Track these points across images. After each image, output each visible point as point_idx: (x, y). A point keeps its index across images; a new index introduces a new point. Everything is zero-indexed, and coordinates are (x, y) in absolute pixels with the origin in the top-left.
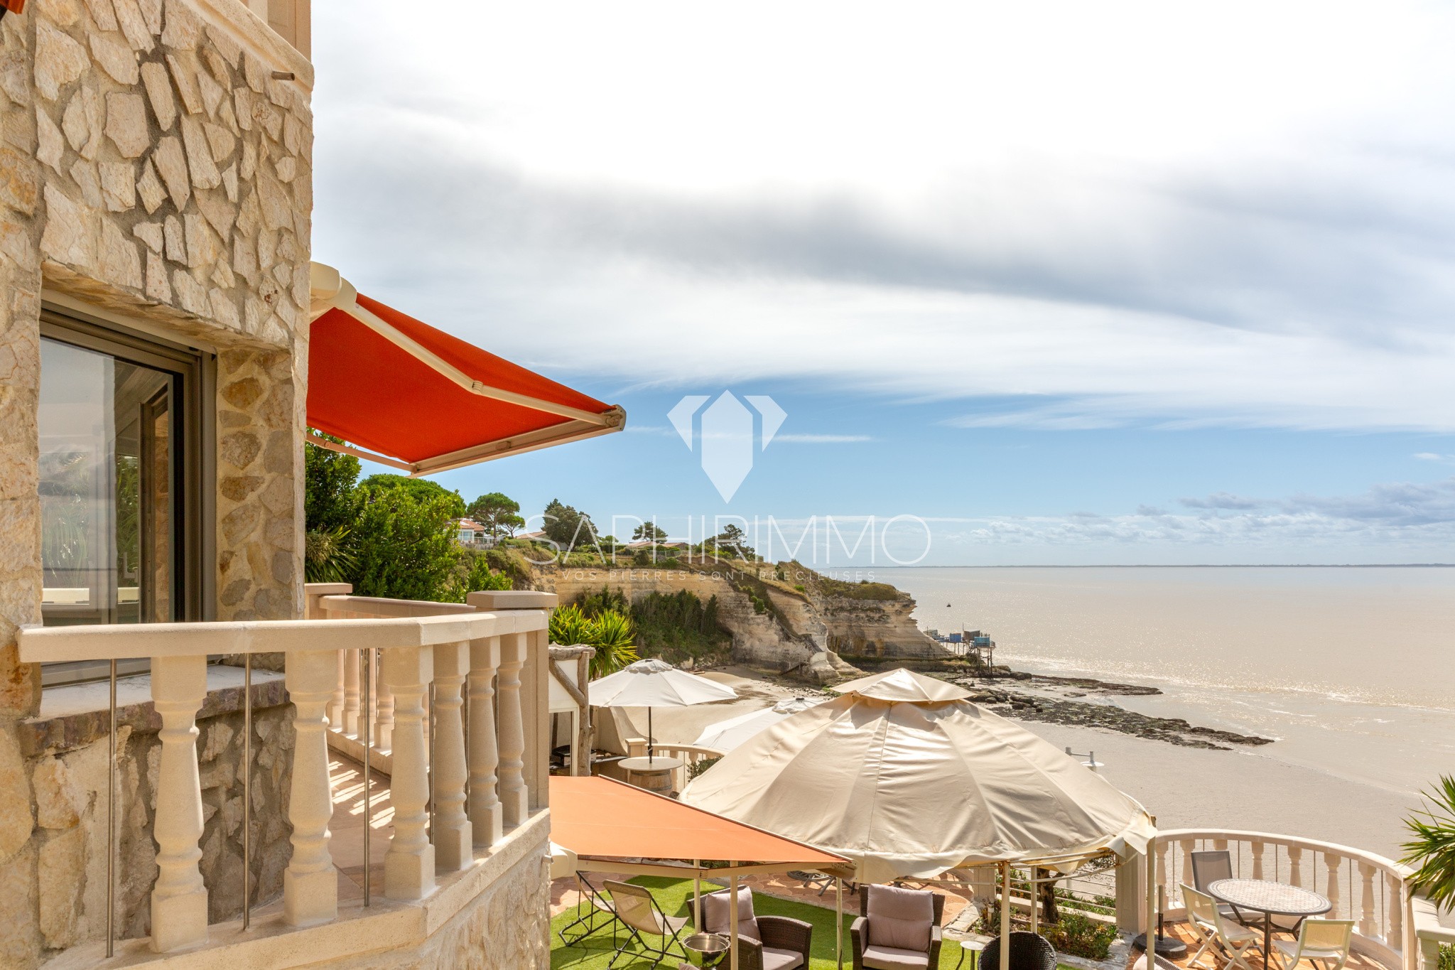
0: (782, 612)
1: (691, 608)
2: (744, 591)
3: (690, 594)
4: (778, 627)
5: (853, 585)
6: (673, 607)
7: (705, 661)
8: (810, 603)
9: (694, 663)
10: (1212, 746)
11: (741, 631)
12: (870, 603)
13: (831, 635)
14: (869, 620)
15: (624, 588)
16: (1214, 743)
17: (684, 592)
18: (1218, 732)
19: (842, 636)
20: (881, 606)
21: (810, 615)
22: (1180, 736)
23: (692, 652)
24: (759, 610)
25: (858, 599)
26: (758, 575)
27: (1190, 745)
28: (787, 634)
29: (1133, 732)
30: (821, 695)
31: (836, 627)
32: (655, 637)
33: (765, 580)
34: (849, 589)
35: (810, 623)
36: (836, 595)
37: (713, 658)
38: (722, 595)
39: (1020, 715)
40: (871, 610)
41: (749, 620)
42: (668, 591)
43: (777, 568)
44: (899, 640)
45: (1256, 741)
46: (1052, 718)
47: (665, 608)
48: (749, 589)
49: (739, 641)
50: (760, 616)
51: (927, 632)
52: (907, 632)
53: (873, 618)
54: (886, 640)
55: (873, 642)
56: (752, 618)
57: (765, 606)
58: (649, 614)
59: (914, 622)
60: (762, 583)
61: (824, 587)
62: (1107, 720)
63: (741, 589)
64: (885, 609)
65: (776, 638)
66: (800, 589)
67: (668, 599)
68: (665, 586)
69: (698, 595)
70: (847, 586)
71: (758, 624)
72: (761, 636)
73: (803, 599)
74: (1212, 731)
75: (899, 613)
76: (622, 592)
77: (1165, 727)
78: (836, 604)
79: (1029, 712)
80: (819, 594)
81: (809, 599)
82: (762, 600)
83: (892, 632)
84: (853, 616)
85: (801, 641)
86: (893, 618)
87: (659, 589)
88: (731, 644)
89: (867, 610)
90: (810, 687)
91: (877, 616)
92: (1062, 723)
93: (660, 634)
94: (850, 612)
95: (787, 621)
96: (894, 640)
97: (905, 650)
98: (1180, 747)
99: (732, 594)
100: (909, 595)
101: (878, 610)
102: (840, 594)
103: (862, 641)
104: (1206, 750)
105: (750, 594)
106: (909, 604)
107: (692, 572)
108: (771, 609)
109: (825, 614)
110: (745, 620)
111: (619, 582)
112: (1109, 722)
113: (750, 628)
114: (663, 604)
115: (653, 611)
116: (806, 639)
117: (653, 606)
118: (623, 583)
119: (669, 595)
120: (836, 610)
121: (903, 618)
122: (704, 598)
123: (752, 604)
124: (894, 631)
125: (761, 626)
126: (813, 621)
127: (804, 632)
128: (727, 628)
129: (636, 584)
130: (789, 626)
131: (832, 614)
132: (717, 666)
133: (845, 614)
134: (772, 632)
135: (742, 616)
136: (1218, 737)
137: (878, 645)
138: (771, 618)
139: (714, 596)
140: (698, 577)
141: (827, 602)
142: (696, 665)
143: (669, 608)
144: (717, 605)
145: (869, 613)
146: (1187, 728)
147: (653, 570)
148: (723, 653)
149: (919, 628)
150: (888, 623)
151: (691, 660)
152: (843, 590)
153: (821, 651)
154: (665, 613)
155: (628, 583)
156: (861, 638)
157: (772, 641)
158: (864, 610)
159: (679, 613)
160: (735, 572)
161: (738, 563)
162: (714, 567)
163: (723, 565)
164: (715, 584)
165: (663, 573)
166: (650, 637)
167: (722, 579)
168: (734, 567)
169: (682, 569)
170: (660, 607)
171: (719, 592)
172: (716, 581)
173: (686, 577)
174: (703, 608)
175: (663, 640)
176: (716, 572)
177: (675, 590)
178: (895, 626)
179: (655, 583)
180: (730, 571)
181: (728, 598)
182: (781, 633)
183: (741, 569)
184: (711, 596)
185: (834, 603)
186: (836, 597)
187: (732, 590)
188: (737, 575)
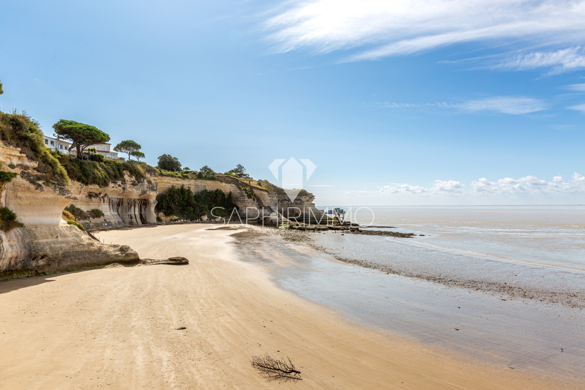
0: (259, 197)
1: (220, 196)
2: (244, 190)
3: (220, 190)
4: (257, 204)
6: (213, 196)
8: (270, 194)
11: (242, 206)
15: (191, 187)
17: (217, 190)
20: (301, 198)
24: (249, 197)
26: (250, 184)
28: (261, 206)
32: (204, 207)
35: (270, 201)
38: (235, 192)
42: (211, 189)
43: (259, 182)
47: (209, 196)
48: (246, 189)
49: (241, 210)
50: (250, 199)
53: (297, 203)
56: (246, 200)
57: (252, 195)
58: (202, 198)
59: (314, 204)
60: (252, 187)
63: (242, 189)
64: (302, 199)
67: (211, 193)
68: (209, 187)
69: (224, 191)
72: (250, 207)
73: (267, 192)
75: (308, 201)
76: (190, 189)
80: (276, 194)
82: (251, 193)
84: (290, 202)
85: (266, 209)
86: (305, 203)
87: (207, 188)
91: (299, 202)
93: (206, 206)
94: (288, 201)
95: (261, 201)
99: (239, 191)
100: (312, 194)
101: (299, 200)
102: (285, 194)
105: (246, 191)
106: (312, 197)
107: (221, 182)
108: (254, 196)
109: (278, 202)
110: (244, 201)
111: (189, 185)
113: (245, 204)
114: (208, 194)
116: (268, 208)
117: (204, 195)
118: (190, 185)
119: (211, 191)
120: (282, 200)
121: (309, 203)
122: (227, 193)
123: (246, 195)
125: (250, 203)
127: (267, 205)
128: (236, 204)
129: (197, 186)
130: (262, 203)
134: (254, 206)
135: (242, 200)
138: (254, 200)
139: (231, 192)
140: (224, 184)
143: (211, 196)
144: (232, 196)
145: (296, 201)
147: (204, 181)
149: (316, 207)
150: (303, 205)
154: (209, 198)
155: (193, 185)
159: (215, 198)
160: (240, 182)
161: (241, 179)
162: (231, 180)
163: (235, 180)
164: (232, 187)
165: (209, 182)
166: (202, 207)
167: (234, 185)
168: (240, 180)
169: (217, 181)
170: (207, 196)
171: (233, 190)
172: (232, 186)
173: (219, 184)
174: (226, 197)
175: (208, 209)
176: (232, 182)
177: (214, 189)
178: (306, 206)
179: (205, 186)
180: (238, 182)
181: (237, 193)
182: (258, 206)
183: (243, 181)
184: (229, 192)
185: (282, 197)
186: (283, 195)
187: (238, 189)
188: (241, 184)
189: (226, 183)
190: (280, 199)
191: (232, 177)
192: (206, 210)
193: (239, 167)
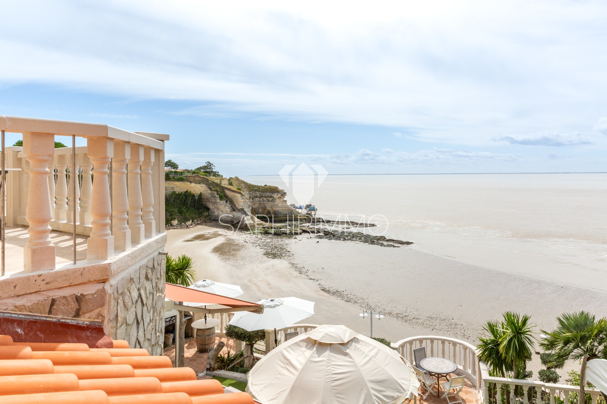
0: (231, 199)
1: (190, 198)
2: (215, 190)
3: (190, 192)
4: (230, 206)
5: (261, 186)
6: (182, 198)
7: (197, 221)
8: (243, 195)
9: (192, 222)
10: (394, 246)
11: (213, 208)
12: (268, 194)
13: (252, 208)
14: (268, 201)
16: (394, 245)
17: (187, 191)
18: (396, 241)
19: (257, 208)
20: (273, 195)
21: (244, 200)
22: (383, 243)
23: (191, 217)
24: (221, 198)
25: (263, 192)
26: (221, 183)
27: (386, 246)
28: (234, 209)
29: (367, 242)
30: (248, 234)
31: (254, 204)
32: (174, 211)
33: (224, 186)
34: (260, 189)
35: (243, 204)
36: (254, 191)
37: (201, 220)
38: (205, 192)
39: (327, 238)
40: (269, 197)
41: (217, 203)
42: (180, 191)
43: (229, 180)
44: (280, 209)
45: (408, 243)
46: (338, 238)
47: (179, 198)
48: (217, 190)
49: (212, 212)
50: (222, 201)
51: (291, 205)
52: (283, 205)
53: (269, 200)
54: (275, 209)
55: (269, 210)
56: (218, 202)
57: (224, 197)
58: (171, 202)
59: (286, 201)
60: (223, 187)
61: (249, 188)
62: (358, 238)
63: (213, 189)
64: (274, 196)
65: (229, 210)
66: (239, 189)
67: (179, 195)
68: (178, 189)
69: (194, 192)
70: (259, 187)
71: (221, 205)
72: (222, 210)
73: (240, 193)
74: (393, 240)
75: (280, 198)
77: (378, 240)
78: (254, 195)
79: (330, 236)
80: (247, 191)
81: (243, 194)
82: (222, 194)
83: (277, 206)
84: (261, 199)
85: (240, 211)
86: (277, 200)
87: (175, 190)
88: (209, 213)
89: (267, 197)
90: (243, 231)
91: (271, 199)
92: (342, 240)
93: (176, 210)
94: (260, 198)
95: (234, 203)
96: (278, 209)
97: (282, 213)
98: (383, 247)
99: (209, 192)
100: (284, 190)
101: (271, 197)
102: (256, 190)
103: (265, 209)
104: (392, 248)
105: (217, 192)
106: (284, 194)
107: (191, 182)
108: (226, 198)
109: (250, 199)
110: (215, 203)
112: (359, 239)
113: (218, 206)
114: (177, 197)
115: (172, 200)
116: (242, 211)
117: (173, 198)
119: (180, 193)
120: (254, 197)
121: (281, 200)
122: (196, 194)
123: (218, 196)
124: (278, 206)
125: (222, 205)
126: (245, 203)
127: (241, 208)
128: (207, 206)
130: (235, 205)
131: (252, 199)
132: (203, 223)
133: (258, 199)
134: (227, 208)
135: (214, 201)
136: (396, 242)
137: (271, 211)
138: (227, 202)
139: (201, 193)
140: (193, 185)
141: (250, 194)
142: (193, 223)
143: (180, 198)
144: (202, 197)
145: (267, 198)
146: (385, 240)
147: (172, 182)
148: (205, 217)
149: (288, 204)
150: (275, 202)
151: (191, 221)
152: (257, 189)
153: (248, 215)
154: (179, 201)
156: (264, 208)
157: (227, 211)
158: (265, 197)
159: (185, 200)
160: (210, 182)
161: (212, 178)
162: (201, 180)
163: (205, 179)
164: (202, 188)
165: (177, 183)
166: (171, 211)
167: (205, 185)
168: (210, 180)
169: (186, 181)
170: (176, 199)
171: (203, 191)
172: (202, 186)
173: (189, 185)
174: (196, 198)
175: (178, 213)
176: (202, 182)
177: (183, 190)
178: (278, 203)
179: (173, 187)
180: (208, 182)
181: (208, 194)
182: (231, 208)
183: (213, 181)
184: (200, 193)
185: (253, 194)
186: (254, 192)
187: (209, 190)
188: (211, 183)
189: (196, 183)
190: (251, 196)
191: (202, 176)
192: (176, 214)
193: (208, 164)
